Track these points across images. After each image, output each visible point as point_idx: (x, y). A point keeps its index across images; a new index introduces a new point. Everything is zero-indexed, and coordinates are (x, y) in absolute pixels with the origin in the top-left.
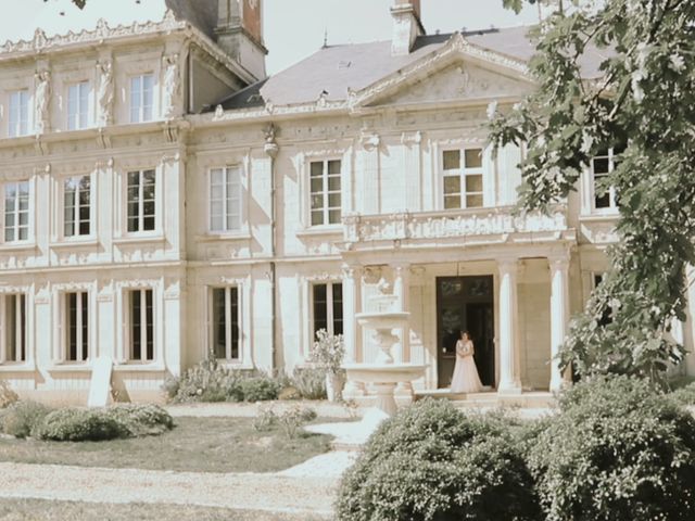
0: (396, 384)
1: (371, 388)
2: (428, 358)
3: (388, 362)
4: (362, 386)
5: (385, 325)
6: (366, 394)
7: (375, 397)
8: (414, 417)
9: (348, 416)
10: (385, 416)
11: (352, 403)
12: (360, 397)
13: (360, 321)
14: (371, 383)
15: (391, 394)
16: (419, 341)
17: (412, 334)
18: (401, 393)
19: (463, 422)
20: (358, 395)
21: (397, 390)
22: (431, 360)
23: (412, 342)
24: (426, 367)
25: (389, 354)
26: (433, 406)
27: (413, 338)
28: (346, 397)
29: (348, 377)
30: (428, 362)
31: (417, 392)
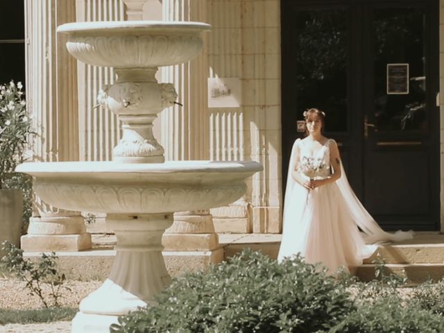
0: (168, 217)
1: (99, 227)
2: (255, 148)
3: (147, 158)
4: (74, 224)
5: (138, 58)
6: (87, 246)
7: (113, 253)
8: (212, 305)
9: (36, 304)
10: (132, 303)
11: (47, 269)
12: (69, 254)
13: (71, 46)
14: (101, 215)
15: (155, 245)
16: (232, 102)
17: (214, 82)
18: (181, 243)
19: (347, 319)
20: (64, 247)
21: (169, 233)
22: (264, 153)
23: (213, 103)
24: (250, 170)
25: (149, 136)
26: (264, 274)
27: (217, 93)
28: (31, 253)
29: (38, 200)
30: (255, 158)
31: (224, 239)
